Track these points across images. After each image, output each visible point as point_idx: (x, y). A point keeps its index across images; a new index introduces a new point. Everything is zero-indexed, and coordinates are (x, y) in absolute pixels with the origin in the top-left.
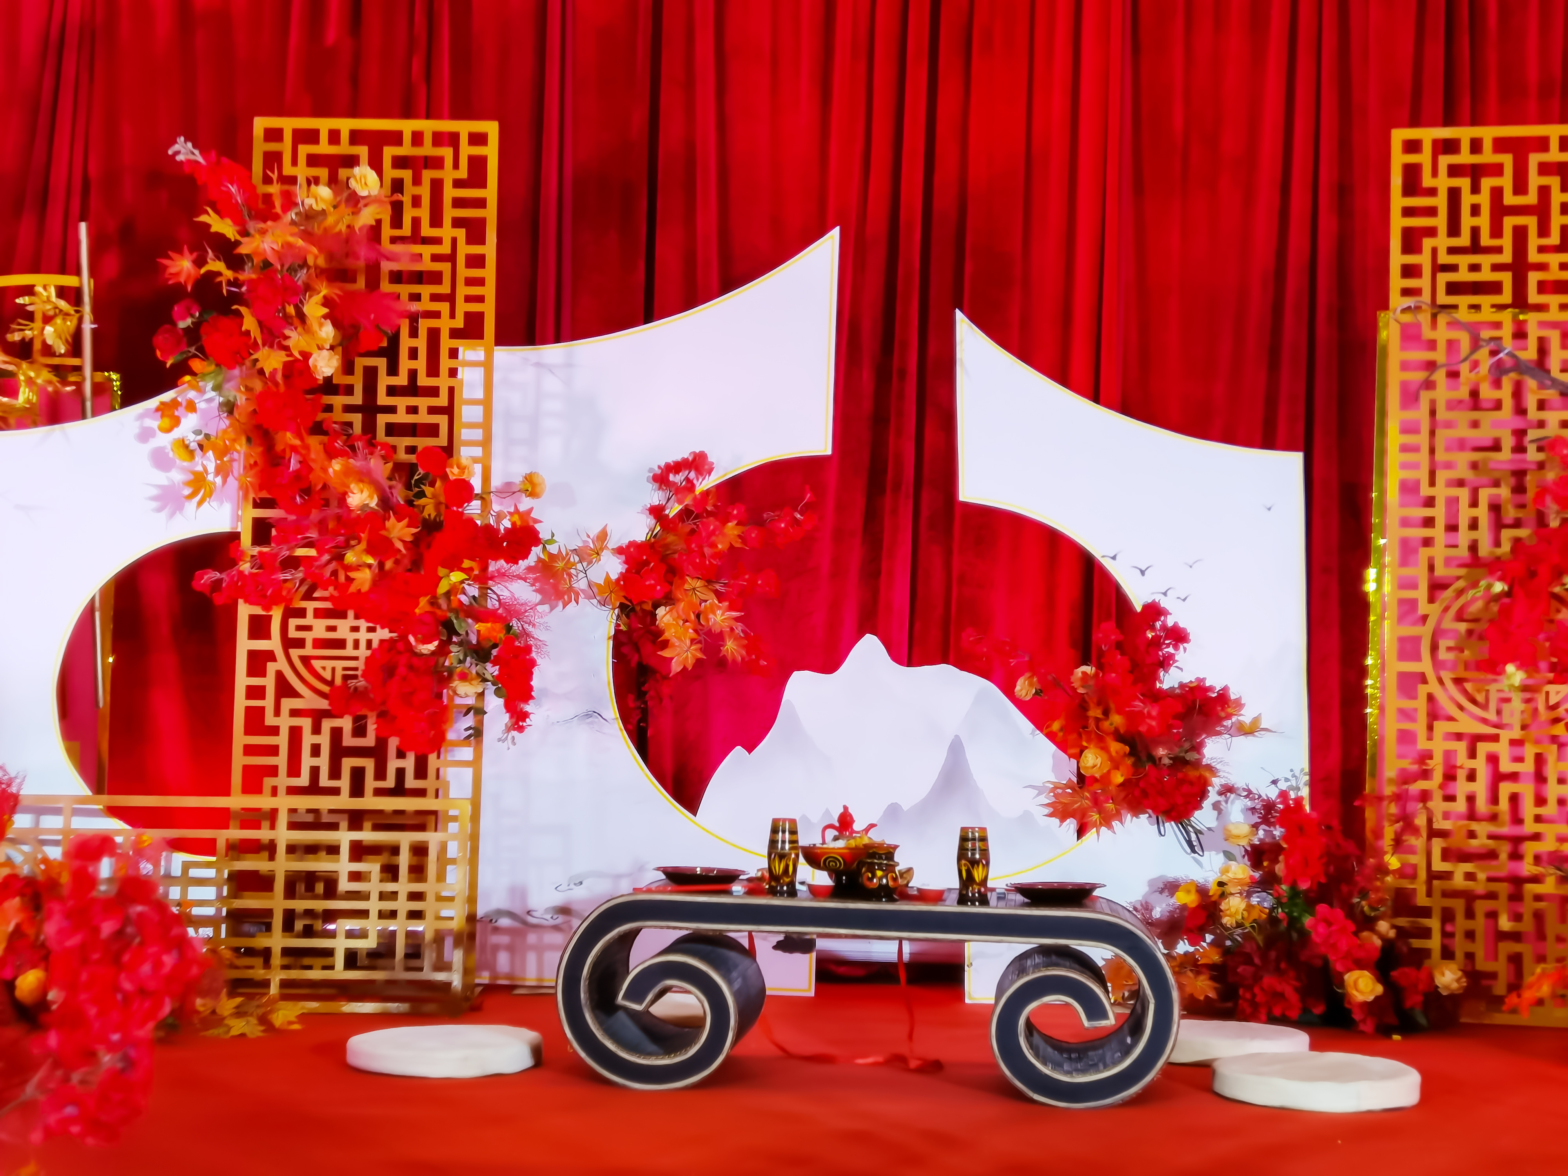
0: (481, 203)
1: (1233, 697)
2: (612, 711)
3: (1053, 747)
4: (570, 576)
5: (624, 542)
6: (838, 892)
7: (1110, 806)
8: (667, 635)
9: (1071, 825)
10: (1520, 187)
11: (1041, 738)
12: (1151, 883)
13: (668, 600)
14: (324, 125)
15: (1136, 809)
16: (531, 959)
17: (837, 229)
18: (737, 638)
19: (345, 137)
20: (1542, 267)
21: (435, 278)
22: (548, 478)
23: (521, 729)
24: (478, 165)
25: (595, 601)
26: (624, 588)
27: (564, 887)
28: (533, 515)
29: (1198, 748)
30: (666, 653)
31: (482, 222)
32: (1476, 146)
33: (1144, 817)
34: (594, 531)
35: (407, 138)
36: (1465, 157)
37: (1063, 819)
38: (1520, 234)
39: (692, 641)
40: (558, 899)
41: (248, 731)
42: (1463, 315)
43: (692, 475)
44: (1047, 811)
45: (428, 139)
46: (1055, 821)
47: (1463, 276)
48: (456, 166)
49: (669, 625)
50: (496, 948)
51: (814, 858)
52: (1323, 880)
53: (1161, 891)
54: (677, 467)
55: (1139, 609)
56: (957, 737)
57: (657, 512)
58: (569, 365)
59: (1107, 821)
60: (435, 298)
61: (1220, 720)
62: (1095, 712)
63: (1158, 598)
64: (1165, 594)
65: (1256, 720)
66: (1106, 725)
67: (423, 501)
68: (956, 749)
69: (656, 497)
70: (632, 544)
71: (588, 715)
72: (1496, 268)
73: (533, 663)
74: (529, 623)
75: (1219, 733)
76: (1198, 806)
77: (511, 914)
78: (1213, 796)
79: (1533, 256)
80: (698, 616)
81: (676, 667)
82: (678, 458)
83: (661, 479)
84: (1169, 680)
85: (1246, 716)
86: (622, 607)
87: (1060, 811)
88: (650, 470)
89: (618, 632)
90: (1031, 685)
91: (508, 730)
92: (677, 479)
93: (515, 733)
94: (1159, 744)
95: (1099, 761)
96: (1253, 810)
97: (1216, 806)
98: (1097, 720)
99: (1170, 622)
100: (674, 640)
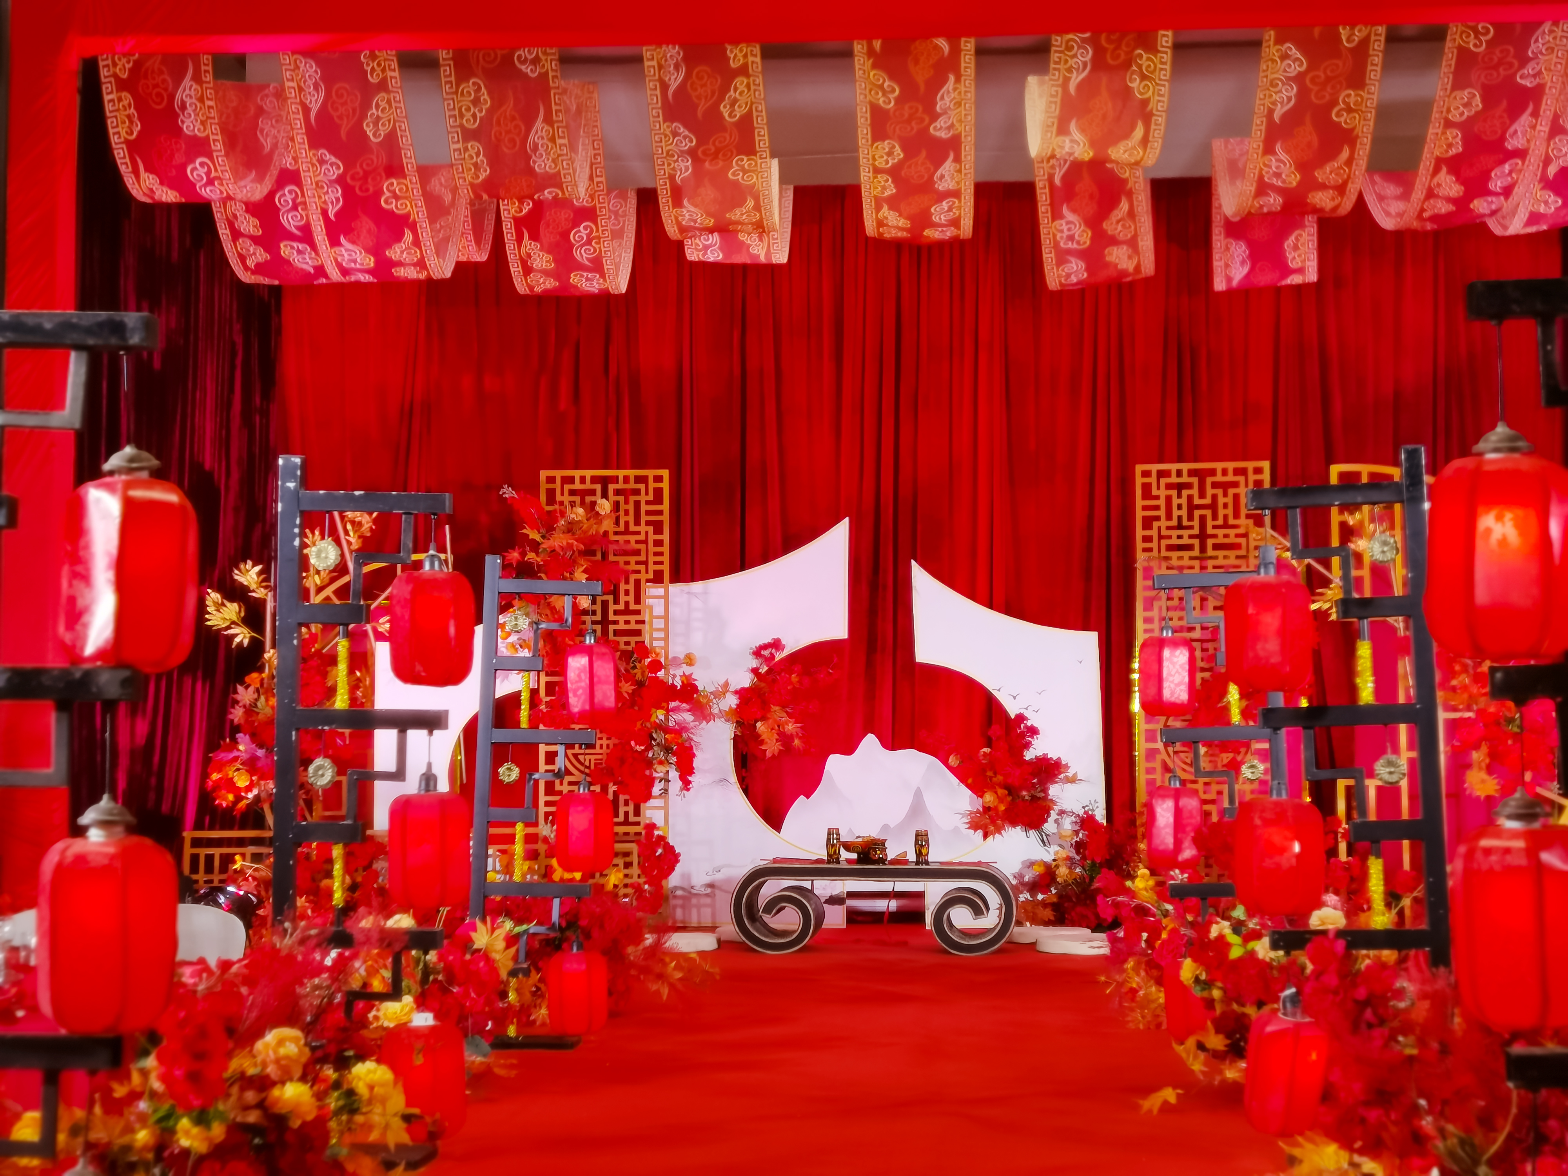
0: (660, 513)
1: (1063, 763)
2: (733, 778)
3: (969, 792)
4: (710, 706)
5: (739, 687)
6: (859, 861)
7: (999, 822)
8: (763, 737)
9: (980, 833)
10: (1202, 495)
11: (963, 787)
12: (1023, 863)
13: (764, 718)
14: (577, 474)
15: (1014, 823)
16: (694, 912)
17: (847, 518)
18: (800, 738)
19: (588, 479)
20: (1215, 536)
21: (638, 553)
22: (697, 654)
23: (688, 790)
24: (658, 492)
25: (723, 719)
26: (738, 713)
27: (711, 873)
28: (693, 677)
29: (1045, 791)
30: (763, 747)
31: (661, 523)
32: (1179, 473)
33: (1018, 828)
34: (722, 682)
35: (621, 479)
36: (1174, 479)
37: (975, 830)
38: (1203, 519)
39: (777, 740)
40: (707, 880)
41: (546, 794)
42: (1174, 562)
43: (774, 651)
44: (967, 826)
45: (632, 480)
46: (972, 831)
47: (1174, 541)
48: (647, 494)
49: (764, 732)
50: (675, 907)
51: (848, 847)
52: (1108, 857)
53: (1029, 867)
54: (765, 647)
55: (1013, 717)
56: (918, 788)
57: (755, 671)
58: (706, 593)
59: (999, 830)
60: (637, 563)
61: (1056, 776)
62: (989, 774)
63: (1022, 711)
64: (1026, 709)
65: (1075, 775)
66: (994, 779)
67: (636, 671)
68: (918, 794)
69: (754, 663)
70: (743, 689)
71: (721, 781)
72: (1191, 537)
73: (694, 755)
74: (692, 733)
75: (1057, 782)
76: (1046, 821)
77: (683, 889)
78: (1053, 815)
79: (1210, 531)
80: (779, 726)
81: (769, 754)
82: (766, 642)
83: (757, 653)
84: (1029, 755)
85: (1070, 773)
86: (737, 722)
87: (974, 825)
88: (751, 649)
89: (735, 735)
90: (957, 759)
91: (681, 790)
92: (766, 653)
93: (685, 792)
94: (1022, 789)
95: (992, 799)
96: (1076, 822)
97: (1056, 821)
98: (991, 778)
99: (1029, 724)
100: (767, 740)
